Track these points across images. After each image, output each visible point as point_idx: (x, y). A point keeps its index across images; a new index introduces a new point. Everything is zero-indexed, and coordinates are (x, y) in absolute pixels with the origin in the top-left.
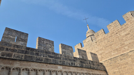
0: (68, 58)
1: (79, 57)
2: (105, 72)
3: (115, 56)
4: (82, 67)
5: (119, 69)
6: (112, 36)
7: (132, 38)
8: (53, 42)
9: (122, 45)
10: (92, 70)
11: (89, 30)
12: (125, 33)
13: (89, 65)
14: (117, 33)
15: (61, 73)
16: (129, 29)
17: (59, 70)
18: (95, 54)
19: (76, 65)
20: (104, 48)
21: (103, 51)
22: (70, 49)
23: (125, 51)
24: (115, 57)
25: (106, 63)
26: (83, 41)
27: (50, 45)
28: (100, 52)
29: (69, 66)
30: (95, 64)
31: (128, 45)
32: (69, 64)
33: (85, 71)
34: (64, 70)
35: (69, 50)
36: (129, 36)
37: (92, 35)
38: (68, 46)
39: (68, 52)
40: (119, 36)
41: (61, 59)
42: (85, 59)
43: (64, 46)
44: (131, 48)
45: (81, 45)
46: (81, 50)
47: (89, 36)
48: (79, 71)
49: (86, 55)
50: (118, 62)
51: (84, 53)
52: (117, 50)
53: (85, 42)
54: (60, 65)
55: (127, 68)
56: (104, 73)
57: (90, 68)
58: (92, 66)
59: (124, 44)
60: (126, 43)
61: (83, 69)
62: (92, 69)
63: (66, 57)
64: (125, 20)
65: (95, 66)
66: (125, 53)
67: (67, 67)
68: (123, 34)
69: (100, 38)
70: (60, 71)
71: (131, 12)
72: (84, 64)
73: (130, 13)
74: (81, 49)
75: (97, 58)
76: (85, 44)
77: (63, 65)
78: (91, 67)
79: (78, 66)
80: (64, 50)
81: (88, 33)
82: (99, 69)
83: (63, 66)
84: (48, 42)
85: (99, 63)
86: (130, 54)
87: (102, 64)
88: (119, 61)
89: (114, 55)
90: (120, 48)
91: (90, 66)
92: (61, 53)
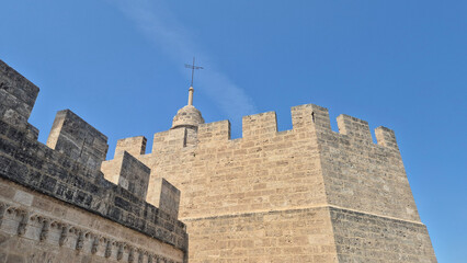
0: (72, 172)
1: (116, 183)
2: (181, 254)
3: (229, 213)
4: (112, 218)
5: (223, 254)
6: (244, 152)
7: (289, 177)
8: (33, 91)
9: (260, 186)
10: (144, 237)
11: (189, 107)
12: (279, 158)
13: (142, 218)
14: (260, 149)
15: (20, 219)
16: (291, 151)
17: (17, 206)
18: (174, 189)
19: (93, 206)
20: (208, 180)
21: (202, 188)
22: (97, 142)
23: (259, 206)
24: (228, 217)
25: (195, 228)
26: (156, 136)
27: (18, 96)
28: (193, 188)
29: (66, 203)
30: (163, 220)
31: (272, 192)
32: (69, 196)
33: (118, 234)
34: (39, 212)
35: (91, 144)
36: (285, 168)
37: (192, 127)
38: (93, 130)
39: (83, 150)
40: (261, 158)
41: (45, 166)
42: (136, 194)
43: (73, 124)
44: (276, 205)
45: (144, 143)
46: (134, 160)
47: (182, 126)
48: (95, 231)
49: (144, 184)
50: (228, 233)
51: (140, 173)
52: (240, 196)
53: (159, 140)
54: (30, 188)
55: (243, 257)
56: (175, 256)
57: (142, 230)
58: (149, 223)
59: (264, 186)
60: (271, 186)
61: (116, 226)
62: (146, 234)
63: (66, 164)
64: (294, 121)
65: (157, 227)
66: (257, 211)
67: (53, 204)
68: (273, 157)
69: (211, 144)
70: (17, 211)
71: (314, 106)
72: (125, 213)
73: (310, 109)
74: (137, 156)
75: (176, 204)
76: (156, 146)
77: (40, 192)
78: (143, 227)
79: (99, 210)
80: (69, 138)
81: (184, 114)
82: (167, 238)
83: (41, 197)
84: (12, 83)
85: (175, 219)
86: (267, 219)
87: (182, 225)
88: (233, 232)
89: (227, 209)
90: (249, 194)
91: (141, 223)
92: (52, 145)
